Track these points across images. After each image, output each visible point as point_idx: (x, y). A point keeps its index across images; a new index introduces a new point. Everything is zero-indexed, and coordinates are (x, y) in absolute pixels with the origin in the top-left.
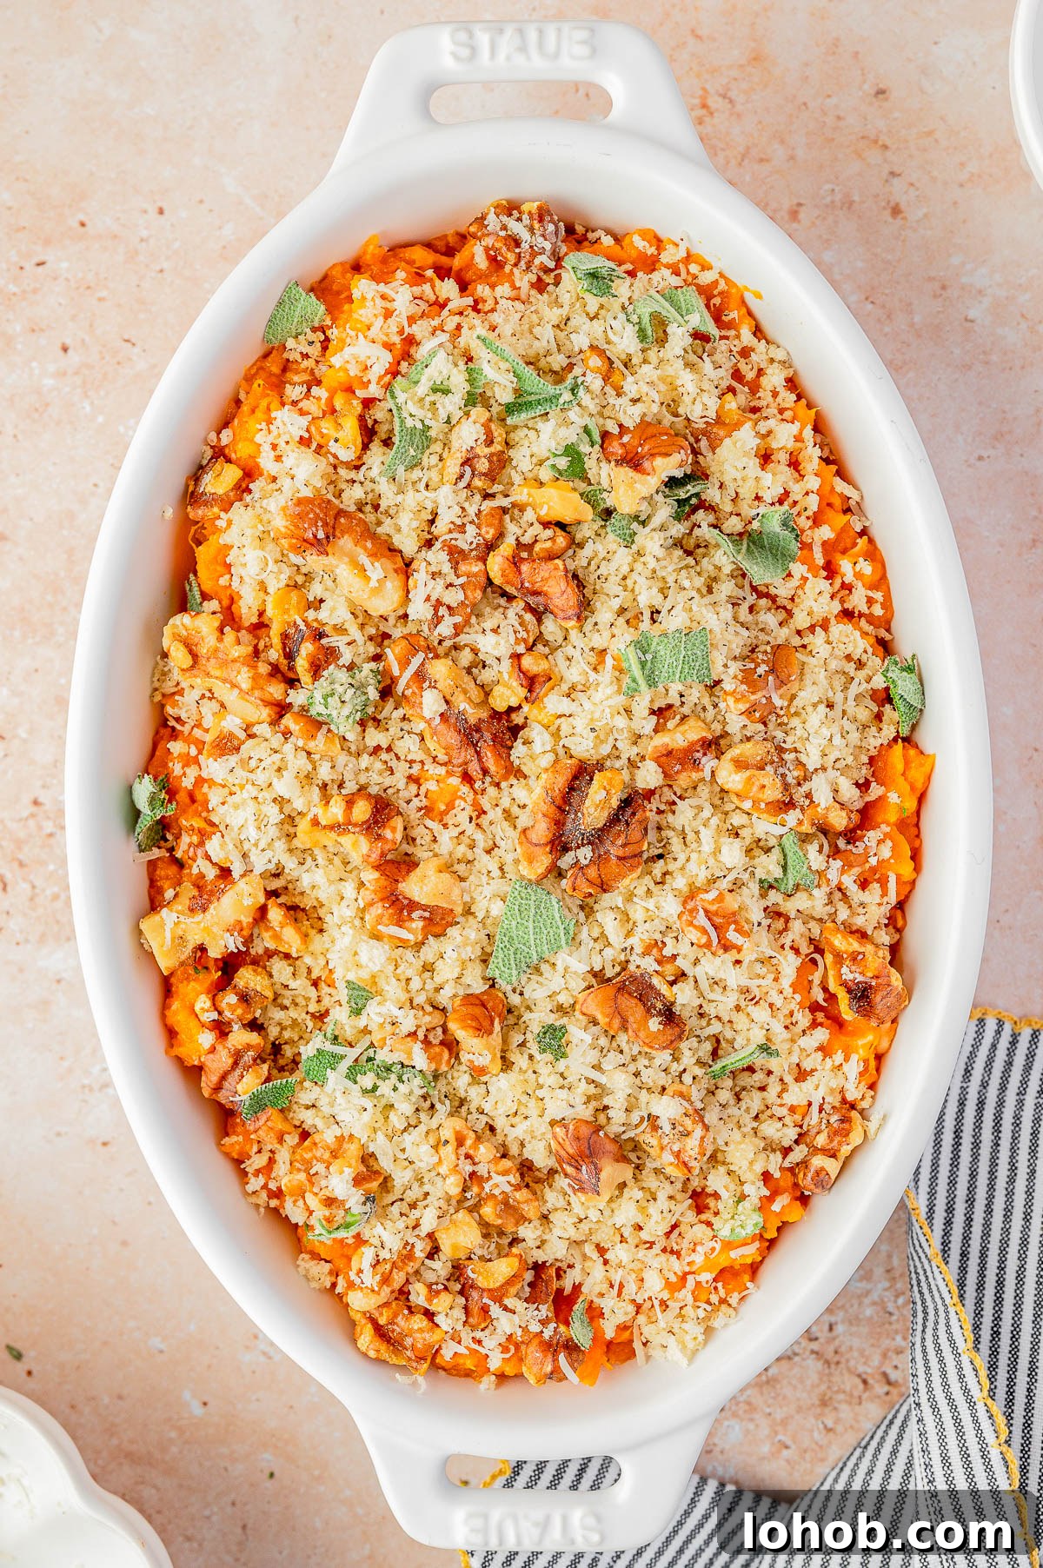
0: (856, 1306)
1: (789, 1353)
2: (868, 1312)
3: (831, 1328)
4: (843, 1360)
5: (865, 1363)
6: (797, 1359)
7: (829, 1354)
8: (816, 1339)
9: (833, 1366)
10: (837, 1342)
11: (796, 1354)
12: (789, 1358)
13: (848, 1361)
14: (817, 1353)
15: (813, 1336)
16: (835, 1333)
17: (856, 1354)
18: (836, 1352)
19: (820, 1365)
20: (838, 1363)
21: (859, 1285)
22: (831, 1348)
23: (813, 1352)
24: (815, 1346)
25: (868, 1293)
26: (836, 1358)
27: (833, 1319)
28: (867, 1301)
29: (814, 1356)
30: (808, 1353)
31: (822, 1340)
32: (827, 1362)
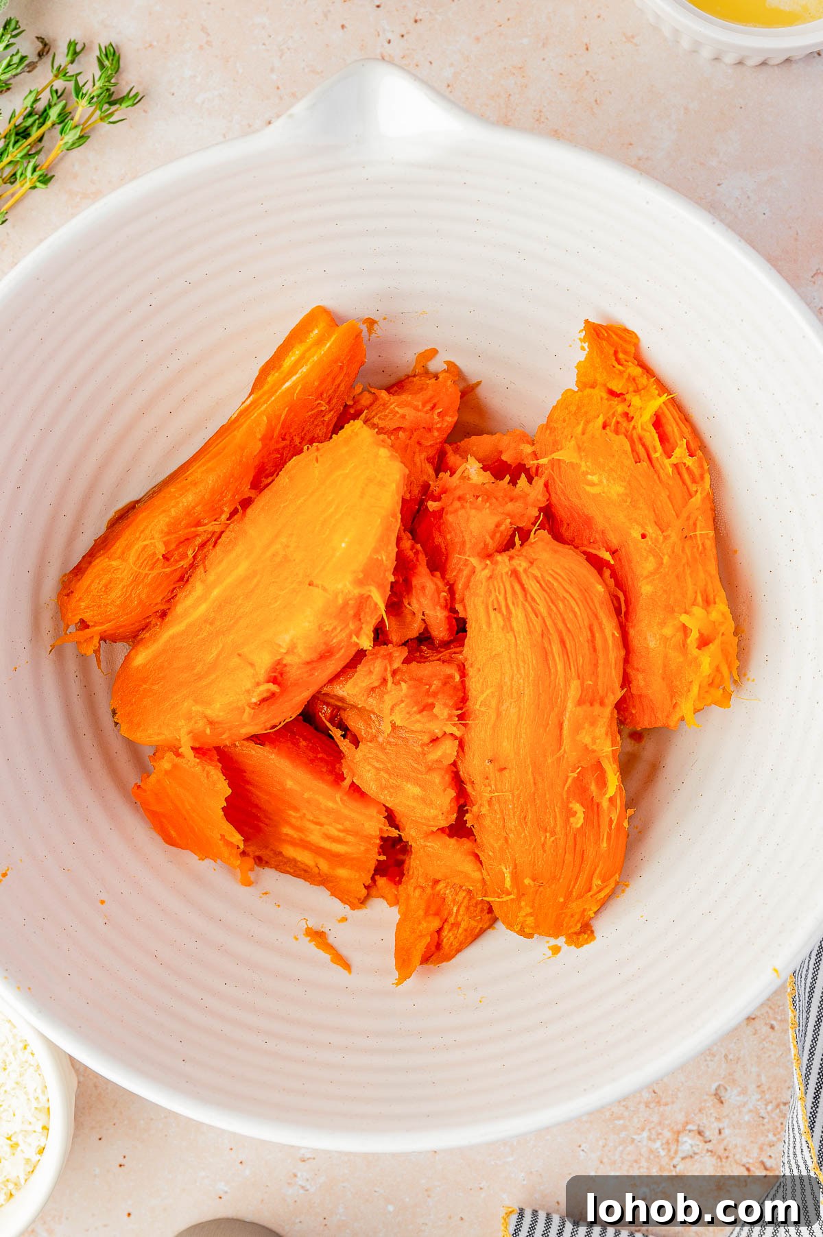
0: (737, 1114)
1: (691, 1153)
2: (747, 1118)
3: (720, 1133)
4: (731, 1155)
5: (747, 1156)
6: (696, 1157)
7: (721, 1152)
8: (710, 1141)
9: (724, 1160)
10: (725, 1142)
11: (695, 1154)
12: (691, 1157)
13: (734, 1155)
14: (711, 1151)
15: (708, 1139)
16: (722, 1136)
17: (740, 1150)
18: (725, 1150)
19: (714, 1160)
20: (727, 1157)
21: (738, 1098)
22: (722, 1147)
23: (708, 1151)
24: (709, 1146)
25: (745, 1104)
26: (727, 1153)
27: (721, 1126)
28: (745, 1110)
29: (709, 1153)
30: (704, 1152)
31: (714, 1142)
32: (720, 1158)
